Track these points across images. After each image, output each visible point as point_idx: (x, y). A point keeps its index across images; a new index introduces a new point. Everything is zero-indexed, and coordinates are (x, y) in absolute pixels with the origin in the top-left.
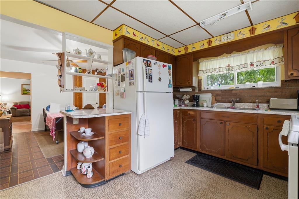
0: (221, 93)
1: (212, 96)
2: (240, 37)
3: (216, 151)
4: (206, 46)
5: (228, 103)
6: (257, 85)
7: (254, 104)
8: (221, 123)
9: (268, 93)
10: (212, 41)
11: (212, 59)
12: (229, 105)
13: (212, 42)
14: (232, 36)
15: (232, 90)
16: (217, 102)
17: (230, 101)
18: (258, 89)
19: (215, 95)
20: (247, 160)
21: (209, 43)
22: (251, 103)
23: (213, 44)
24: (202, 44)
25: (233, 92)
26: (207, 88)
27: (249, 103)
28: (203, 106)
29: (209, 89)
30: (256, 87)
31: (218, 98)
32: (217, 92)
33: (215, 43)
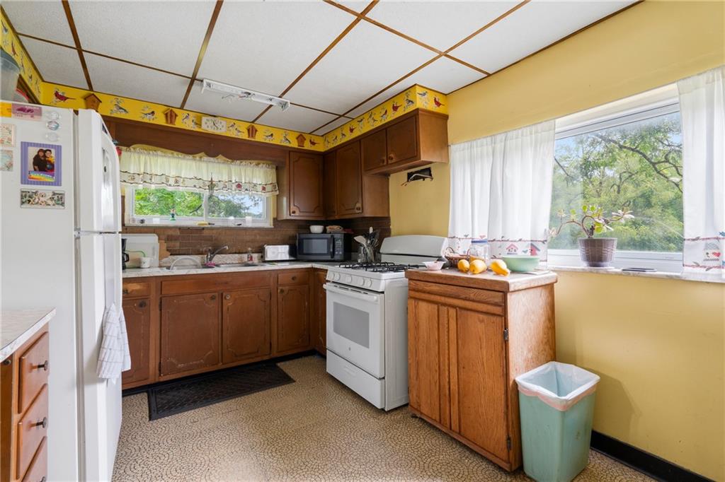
0: (178, 233)
1: (159, 239)
2: (232, 134)
3: (202, 361)
4: (160, 120)
5: (196, 256)
6: (244, 221)
7: (240, 255)
8: (213, 298)
9: (258, 237)
10: (176, 115)
11: (159, 153)
12: (197, 259)
13: (177, 118)
14: (223, 126)
15: (203, 229)
16: (171, 255)
17: (198, 251)
18: (246, 229)
19: (163, 237)
20: (258, 351)
21: (169, 115)
22: (236, 253)
23: (179, 123)
24: (151, 112)
25: (206, 233)
26: (142, 221)
27: (233, 253)
28: (139, 267)
29: (147, 223)
30: (244, 225)
31: (172, 244)
32: (170, 233)
33: (184, 122)
